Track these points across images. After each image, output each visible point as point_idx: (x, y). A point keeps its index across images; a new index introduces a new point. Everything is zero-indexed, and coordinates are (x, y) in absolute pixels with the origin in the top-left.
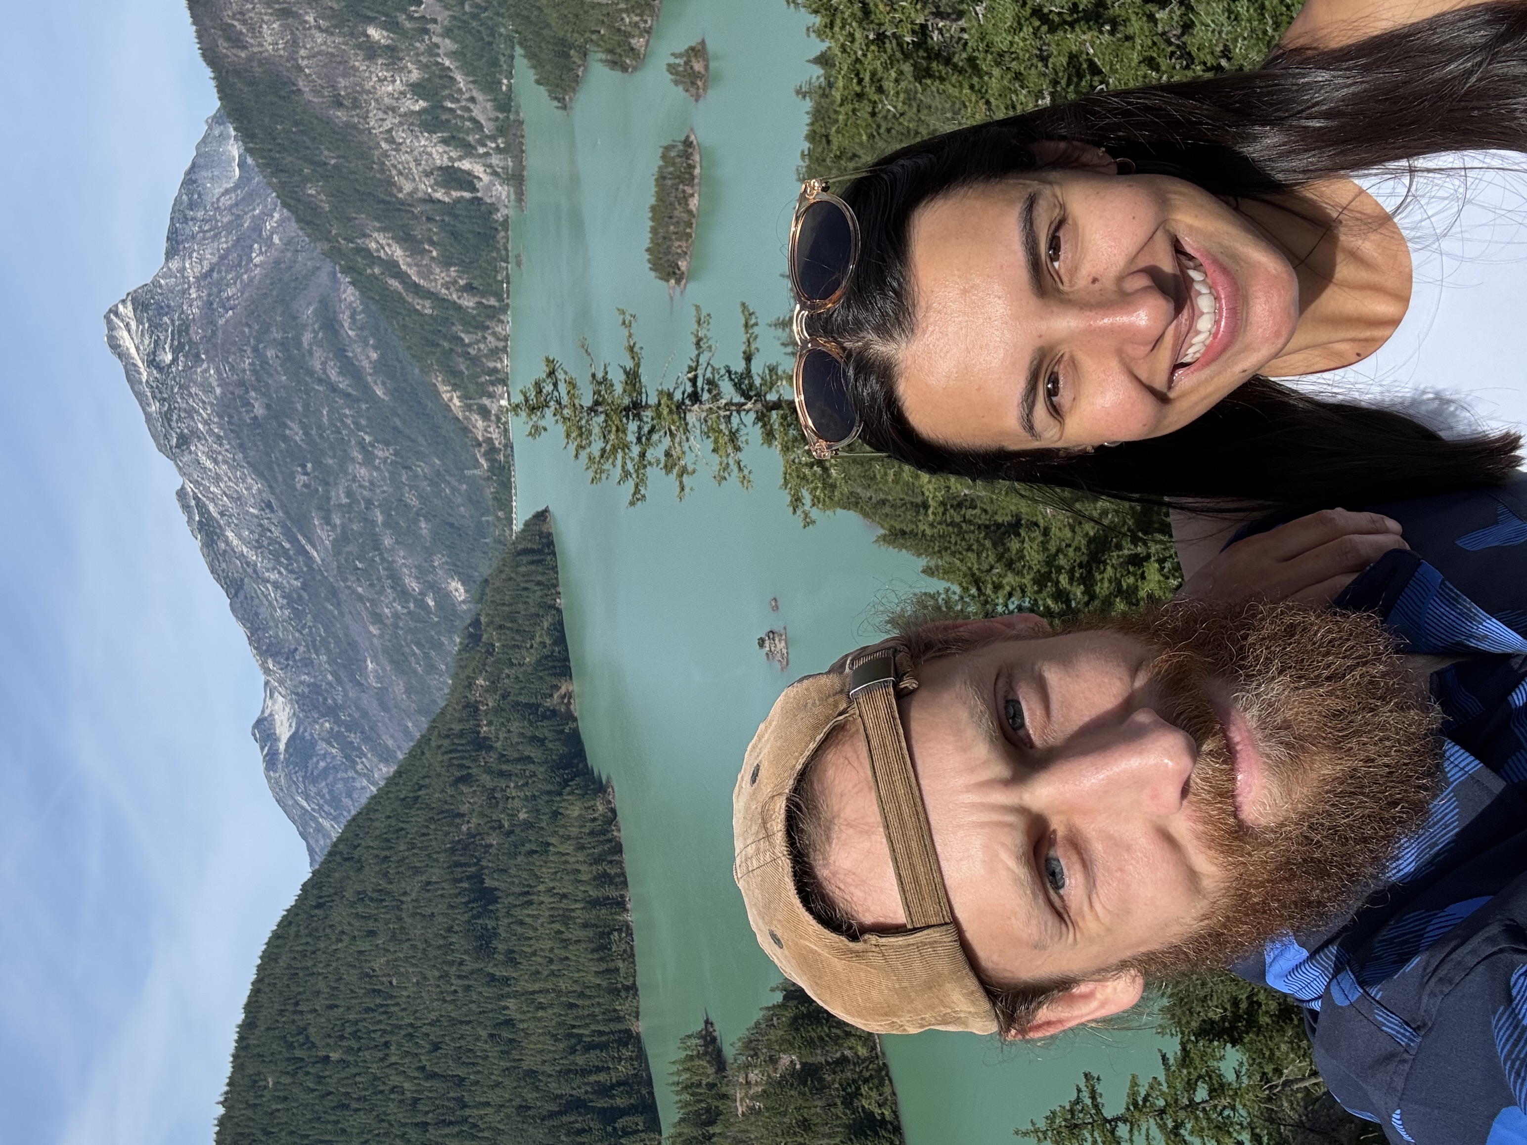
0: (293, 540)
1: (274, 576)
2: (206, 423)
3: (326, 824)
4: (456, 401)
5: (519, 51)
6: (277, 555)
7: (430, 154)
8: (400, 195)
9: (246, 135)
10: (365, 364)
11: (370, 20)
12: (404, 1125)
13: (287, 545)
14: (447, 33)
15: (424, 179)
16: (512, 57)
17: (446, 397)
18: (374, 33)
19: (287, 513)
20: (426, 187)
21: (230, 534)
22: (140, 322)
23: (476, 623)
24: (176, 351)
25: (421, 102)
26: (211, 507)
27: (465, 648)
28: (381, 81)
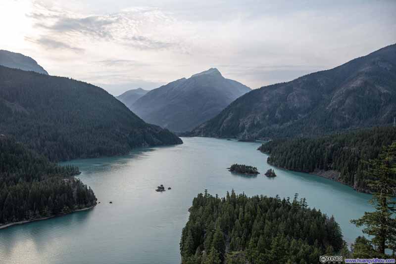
7: (247, 125)
10: (208, 111)
11: (270, 115)
16: (265, 141)
18: (268, 116)
23: (160, 128)
25: (256, 123)
28: (259, 117)
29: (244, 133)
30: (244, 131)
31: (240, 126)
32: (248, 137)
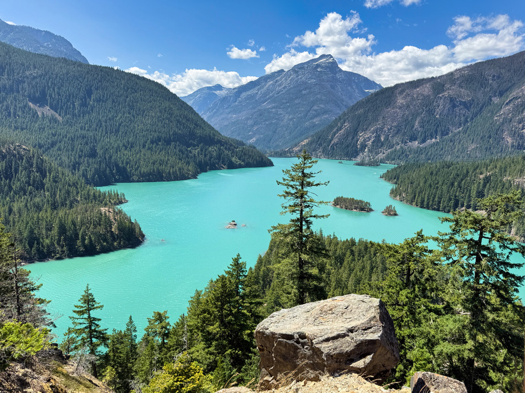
0: (268, 99)
1: (259, 93)
2: (301, 78)
3: (192, 102)
4: (304, 143)
5: (396, 166)
6: (265, 94)
9: (377, 94)
10: (315, 120)
12: (107, 117)
13: (267, 97)
14: (402, 148)
15: (363, 139)
16: (395, 164)
17: (305, 141)
19: (276, 97)
20: (361, 139)
21: (271, 82)
22: (329, 63)
23: (244, 144)
24: (320, 72)
26: (279, 78)
27: (237, 141)
29: (365, 154)
30: (364, 151)
31: (359, 142)
32: (370, 159)
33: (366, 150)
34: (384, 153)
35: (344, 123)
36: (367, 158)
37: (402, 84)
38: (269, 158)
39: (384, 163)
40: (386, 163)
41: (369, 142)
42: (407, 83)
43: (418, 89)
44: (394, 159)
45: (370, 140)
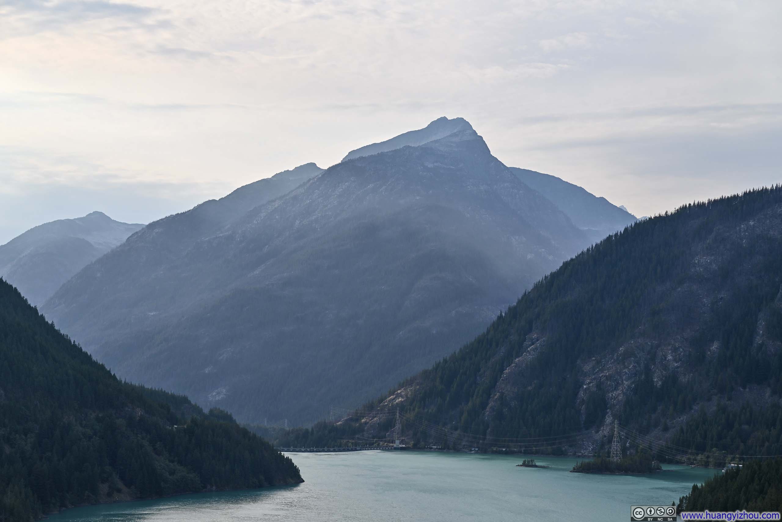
7: (616, 389)
8: (579, 362)
11: (725, 344)
14: (722, 410)
15: (595, 382)
20: (588, 384)
23: (192, 409)
25: (660, 383)
28: (675, 350)
29: (605, 431)
30: (602, 423)
31: (581, 394)
32: (624, 450)
33: (609, 419)
34: (666, 429)
35: (530, 330)
36: (616, 447)
37: (700, 206)
38: (286, 454)
39: (670, 462)
40: (678, 463)
41: (615, 393)
42: (714, 203)
43: (752, 223)
44: (701, 448)
45: (618, 385)
